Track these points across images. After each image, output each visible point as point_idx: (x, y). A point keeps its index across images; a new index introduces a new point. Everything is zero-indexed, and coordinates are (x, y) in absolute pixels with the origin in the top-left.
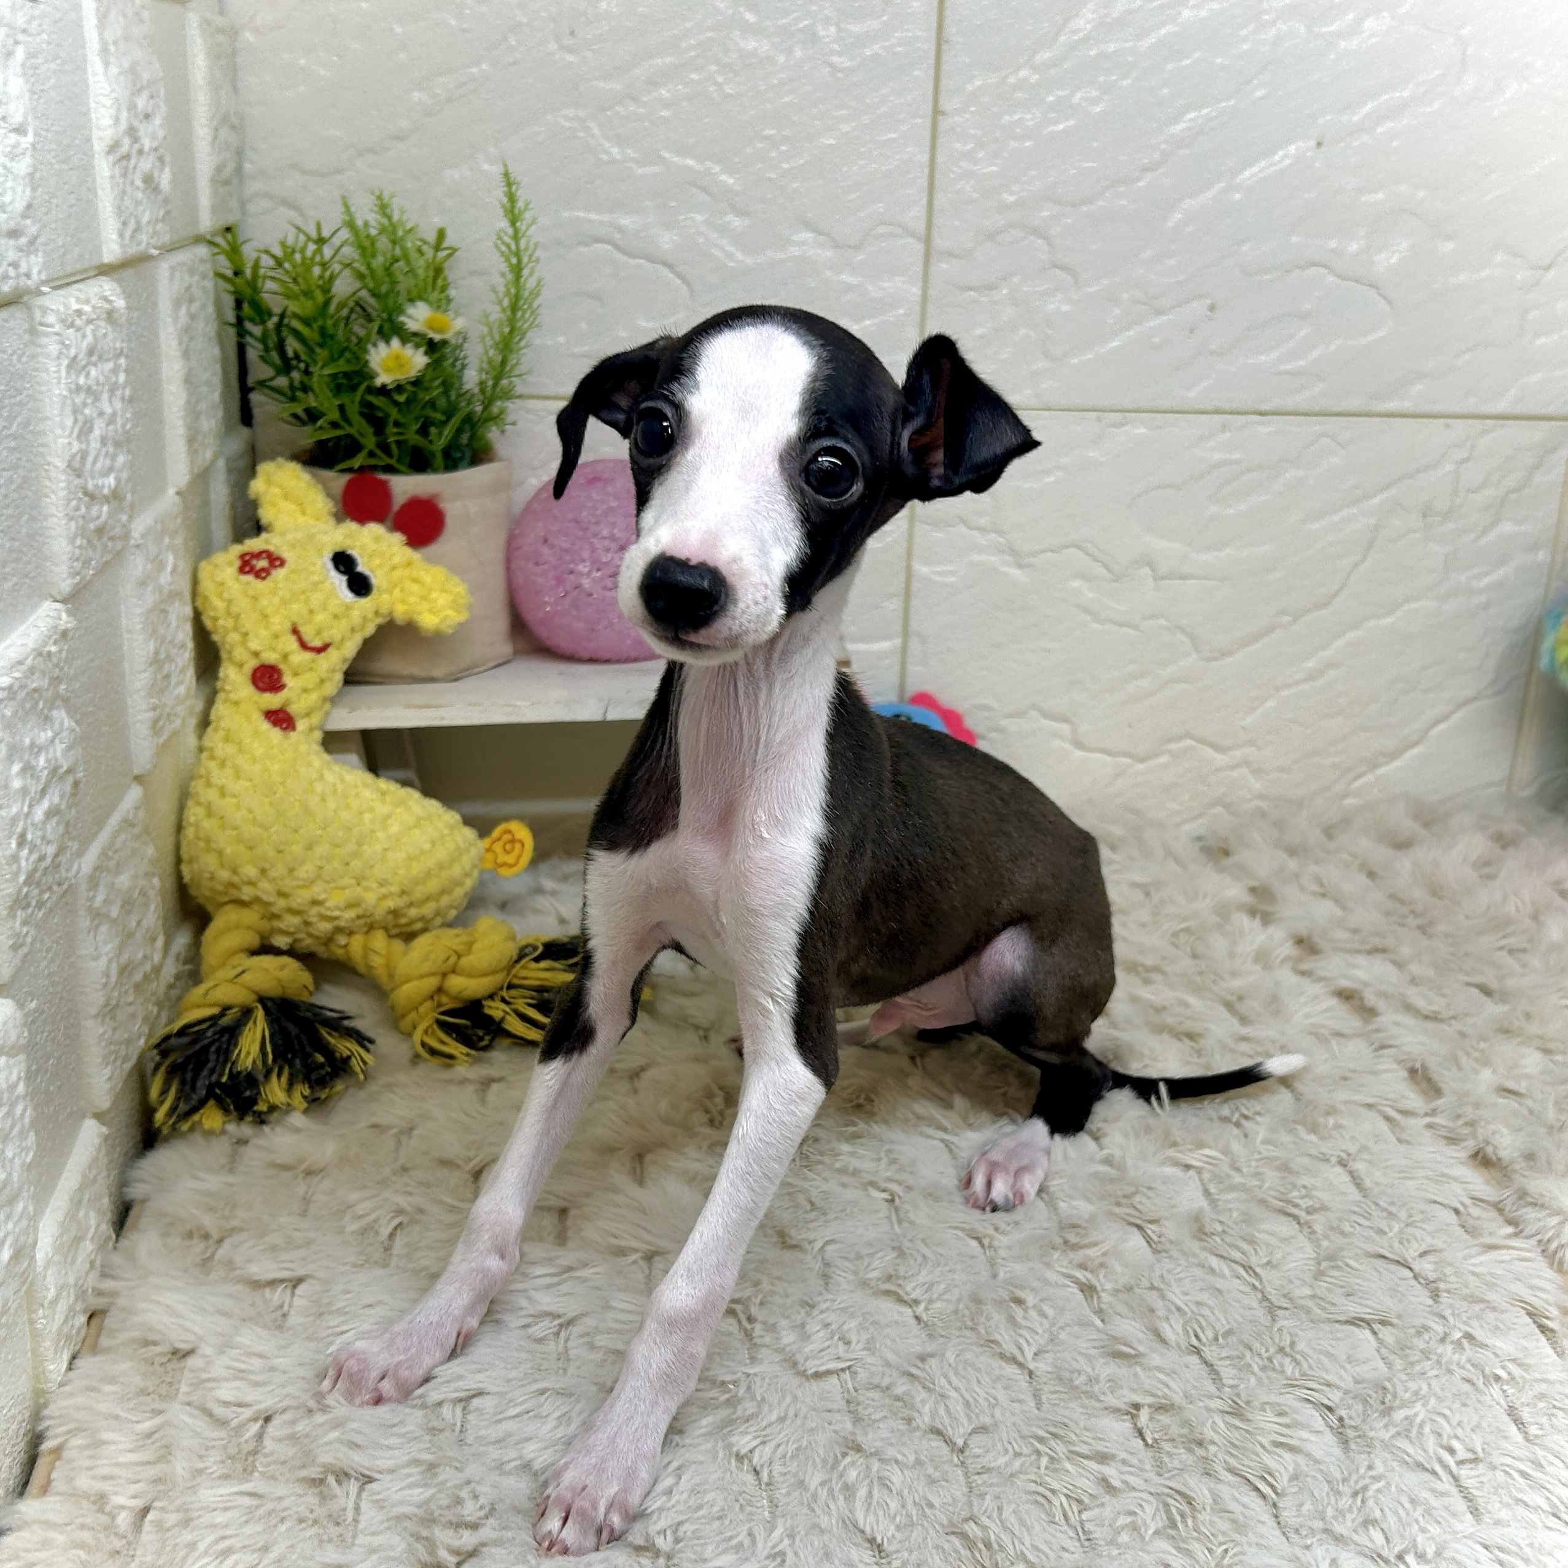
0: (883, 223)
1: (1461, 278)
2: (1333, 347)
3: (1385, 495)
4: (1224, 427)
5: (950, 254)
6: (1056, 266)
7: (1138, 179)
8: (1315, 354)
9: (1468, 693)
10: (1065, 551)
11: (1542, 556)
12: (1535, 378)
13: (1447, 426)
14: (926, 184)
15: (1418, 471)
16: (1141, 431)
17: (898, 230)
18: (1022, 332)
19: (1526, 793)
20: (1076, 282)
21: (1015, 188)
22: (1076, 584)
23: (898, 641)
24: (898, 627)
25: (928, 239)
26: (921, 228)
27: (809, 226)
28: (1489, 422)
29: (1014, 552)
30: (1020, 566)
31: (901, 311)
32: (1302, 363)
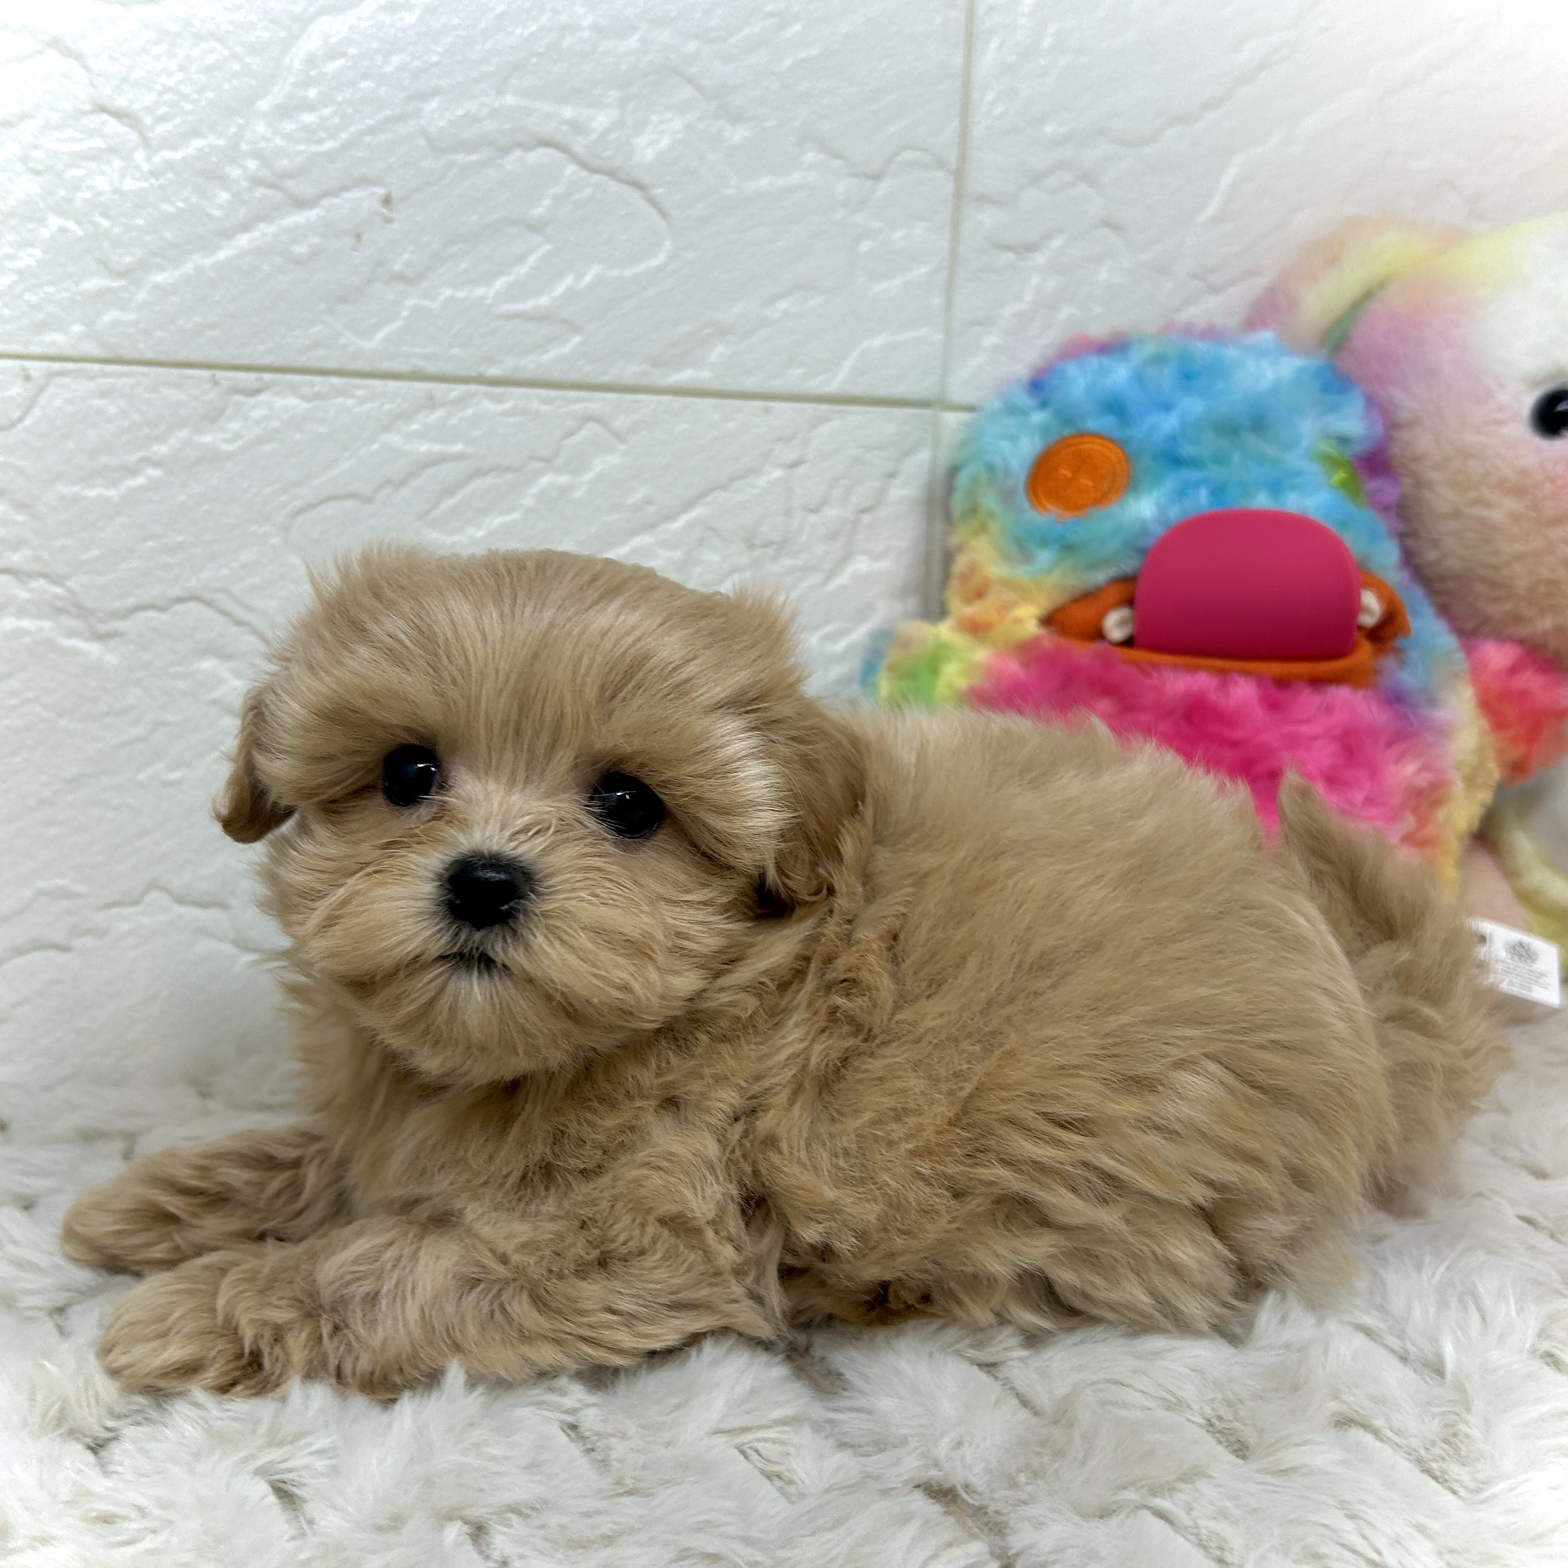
1: (764, 182)
2: (588, 278)
3: (691, 515)
4: (432, 403)
6: (104, 109)
8: (560, 289)
10: (179, 608)
12: (878, 341)
13: (768, 411)
15: (734, 479)
16: (292, 401)
18: (55, 222)
20: (146, 142)
22: (208, 664)
28: (824, 407)
29: (83, 612)
30: (101, 637)
32: (543, 300)
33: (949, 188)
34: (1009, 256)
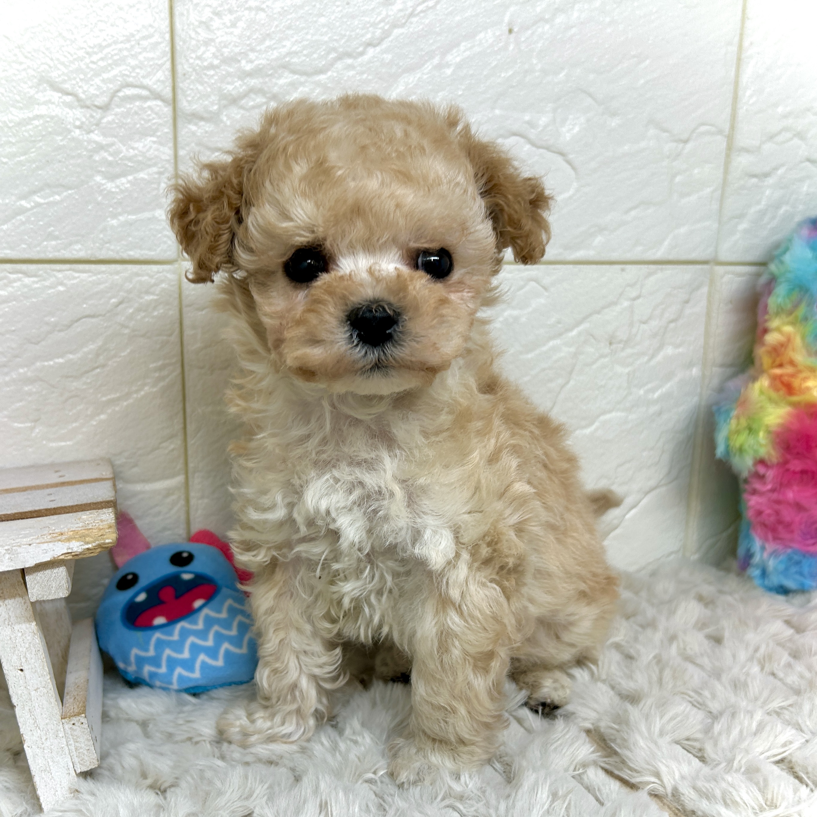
0: (129, 85)
1: (625, 148)
3: (582, 327)
5: (196, 117)
7: (362, 54)
9: (652, 483)
11: (695, 371)
13: (623, 270)
14: (168, 49)
15: (604, 308)
17: (145, 93)
19: (696, 557)
21: (252, 56)
23: (180, 479)
24: (180, 465)
25: (174, 102)
26: (167, 92)
27: (54, 87)
28: (653, 267)
31: (155, 169)
33: (724, 145)
34: (754, 180)
